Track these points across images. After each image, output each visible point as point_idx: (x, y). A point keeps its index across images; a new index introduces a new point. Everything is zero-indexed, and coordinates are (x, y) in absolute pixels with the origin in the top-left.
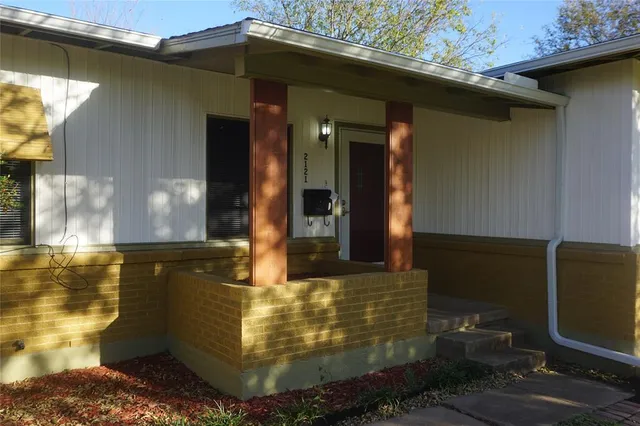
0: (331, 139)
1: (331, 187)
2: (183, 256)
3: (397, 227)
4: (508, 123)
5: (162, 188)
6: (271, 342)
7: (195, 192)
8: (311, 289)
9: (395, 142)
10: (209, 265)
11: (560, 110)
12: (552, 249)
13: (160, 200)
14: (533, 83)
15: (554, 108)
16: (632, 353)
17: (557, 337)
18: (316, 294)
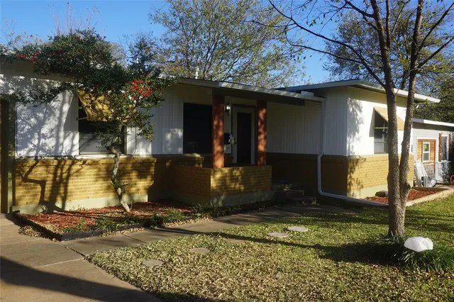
0: (230, 112)
1: (230, 132)
2: (176, 159)
3: (261, 148)
4: (303, 107)
5: (169, 132)
6: (220, 187)
7: (180, 133)
8: (233, 169)
9: (261, 115)
10: (186, 163)
11: (323, 103)
12: (319, 158)
13: (169, 136)
14: (312, 94)
15: (320, 102)
16: (346, 195)
17: (321, 192)
18: (235, 172)
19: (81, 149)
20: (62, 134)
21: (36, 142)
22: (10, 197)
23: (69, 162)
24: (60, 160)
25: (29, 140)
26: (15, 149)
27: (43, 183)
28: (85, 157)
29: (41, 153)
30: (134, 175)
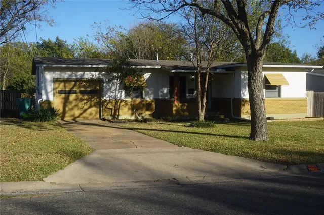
11: (234, 74)
12: (232, 100)
14: (225, 70)
15: (232, 73)
17: (233, 116)
19: (125, 97)
20: (117, 92)
21: (109, 94)
22: (102, 114)
23: (120, 101)
24: (117, 101)
25: (107, 94)
26: (103, 97)
27: (112, 109)
28: (126, 100)
29: (111, 98)
30: (144, 109)
